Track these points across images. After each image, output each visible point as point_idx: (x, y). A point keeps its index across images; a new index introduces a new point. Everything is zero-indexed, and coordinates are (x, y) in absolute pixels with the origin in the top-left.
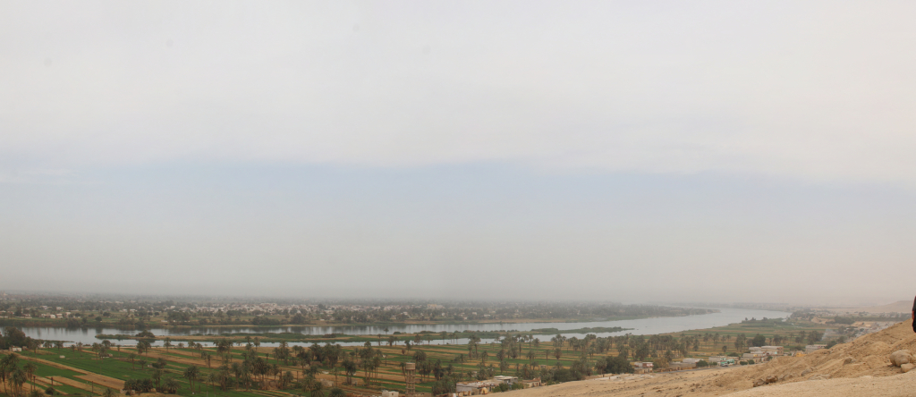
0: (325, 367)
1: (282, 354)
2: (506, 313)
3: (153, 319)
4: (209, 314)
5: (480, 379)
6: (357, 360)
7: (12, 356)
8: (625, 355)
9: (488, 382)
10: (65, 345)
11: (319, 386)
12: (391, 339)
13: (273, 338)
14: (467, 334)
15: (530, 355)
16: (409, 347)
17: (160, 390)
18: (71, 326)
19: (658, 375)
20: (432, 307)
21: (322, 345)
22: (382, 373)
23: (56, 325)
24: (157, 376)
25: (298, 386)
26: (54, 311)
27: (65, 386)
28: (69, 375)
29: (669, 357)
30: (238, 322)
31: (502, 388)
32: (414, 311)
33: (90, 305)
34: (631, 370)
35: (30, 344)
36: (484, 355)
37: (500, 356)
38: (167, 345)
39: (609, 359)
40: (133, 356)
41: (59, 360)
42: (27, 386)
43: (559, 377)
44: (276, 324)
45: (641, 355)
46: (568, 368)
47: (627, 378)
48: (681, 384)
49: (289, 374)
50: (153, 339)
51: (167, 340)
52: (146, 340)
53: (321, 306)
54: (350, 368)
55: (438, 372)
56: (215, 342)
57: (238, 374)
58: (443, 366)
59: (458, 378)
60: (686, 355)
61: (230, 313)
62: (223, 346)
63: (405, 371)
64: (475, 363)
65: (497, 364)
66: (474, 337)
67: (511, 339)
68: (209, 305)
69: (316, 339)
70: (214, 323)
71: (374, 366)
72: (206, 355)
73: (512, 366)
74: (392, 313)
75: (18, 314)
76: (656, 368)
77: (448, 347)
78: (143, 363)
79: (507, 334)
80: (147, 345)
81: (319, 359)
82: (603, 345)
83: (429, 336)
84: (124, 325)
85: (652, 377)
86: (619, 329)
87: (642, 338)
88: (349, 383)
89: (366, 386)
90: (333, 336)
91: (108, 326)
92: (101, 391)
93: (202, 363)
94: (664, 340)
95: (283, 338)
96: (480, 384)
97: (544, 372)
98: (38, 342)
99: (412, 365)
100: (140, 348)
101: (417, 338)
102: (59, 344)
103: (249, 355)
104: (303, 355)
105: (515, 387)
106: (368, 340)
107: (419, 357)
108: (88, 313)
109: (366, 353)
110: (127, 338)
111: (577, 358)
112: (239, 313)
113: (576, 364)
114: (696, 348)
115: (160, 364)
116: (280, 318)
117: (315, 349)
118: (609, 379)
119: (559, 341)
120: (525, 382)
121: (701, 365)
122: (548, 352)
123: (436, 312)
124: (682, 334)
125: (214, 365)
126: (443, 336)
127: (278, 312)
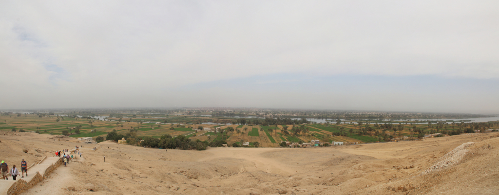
0: (388, 130)
1: (376, 126)
2: (439, 116)
3: (341, 116)
4: (356, 115)
5: (431, 134)
6: (397, 128)
7: (303, 126)
8: (472, 128)
9: (434, 135)
10: (317, 123)
11: (386, 135)
12: (407, 122)
13: (374, 122)
14: (428, 121)
15: (445, 127)
16: (412, 125)
17: (342, 135)
18: (319, 118)
19: (481, 134)
20: (418, 114)
21: (387, 123)
22: (404, 132)
23: (315, 118)
24: (341, 131)
25: (380, 135)
26: (314, 114)
27: (317, 134)
28: (317, 131)
29: (484, 129)
30: (364, 117)
31: (437, 136)
32: (413, 115)
33: (324, 112)
34: (474, 132)
35: (308, 123)
36: (433, 127)
37: (437, 128)
38: (345, 123)
39: (467, 129)
40: (335, 126)
41: (315, 127)
42: (307, 133)
43: (453, 134)
44: (374, 118)
45: (477, 128)
46: (456, 131)
47: (473, 134)
48: (487, 136)
49: (378, 131)
50: (341, 121)
51: (345, 122)
52: (339, 122)
53: (387, 113)
54: (395, 130)
55: (419, 132)
56: (358, 122)
57: (364, 131)
58: (421, 130)
59: (425, 133)
60: (489, 128)
61: (362, 115)
62: (360, 124)
63: (410, 131)
64: (430, 129)
65: (436, 130)
66: (430, 122)
67: (440, 123)
68: (357, 112)
69: (386, 122)
70: (358, 117)
71: (402, 129)
72: (355, 126)
73: (440, 130)
74: (407, 115)
75: (305, 115)
76: (481, 132)
77: (423, 125)
78: (338, 128)
79: (439, 122)
80: (339, 123)
81: (386, 127)
82: (466, 125)
83: (417, 122)
84: (333, 118)
85: (479, 134)
86: (471, 121)
87: (477, 123)
88: (395, 134)
89: (399, 135)
90: (390, 121)
91: (329, 118)
92: (326, 135)
93: (354, 128)
94: (483, 124)
95: (377, 122)
96: (431, 135)
97: (449, 132)
98: (310, 122)
99: (412, 129)
100: (337, 124)
101: (414, 122)
102: (315, 122)
103: (367, 126)
104: (382, 126)
105: (441, 136)
106: (400, 123)
107: (414, 127)
108: (323, 114)
109: (400, 126)
110: (334, 121)
111: (458, 128)
112: (365, 115)
113: (458, 130)
114: (492, 126)
115: (342, 128)
116: (376, 116)
117: (385, 125)
118: (467, 134)
119: (453, 124)
120: (444, 135)
121: (493, 131)
122: (450, 127)
123: (420, 115)
124: (488, 122)
125: (357, 129)
126: (421, 122)
127: (375, 114)
